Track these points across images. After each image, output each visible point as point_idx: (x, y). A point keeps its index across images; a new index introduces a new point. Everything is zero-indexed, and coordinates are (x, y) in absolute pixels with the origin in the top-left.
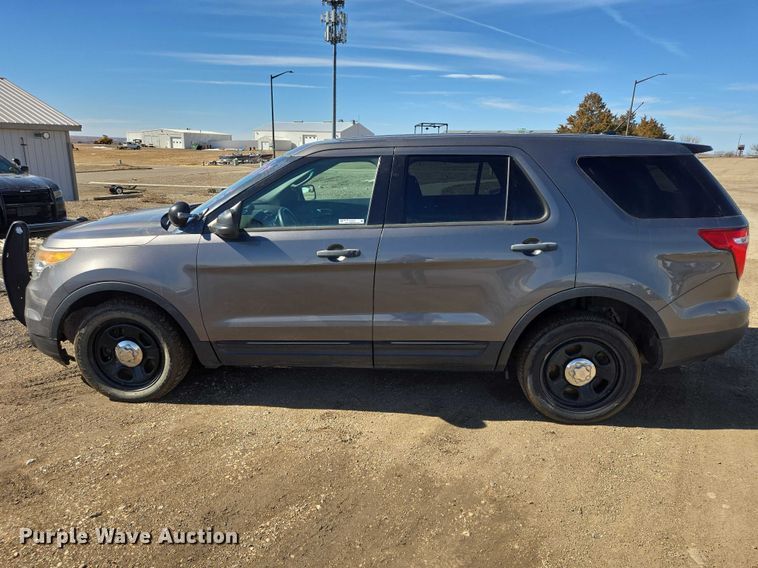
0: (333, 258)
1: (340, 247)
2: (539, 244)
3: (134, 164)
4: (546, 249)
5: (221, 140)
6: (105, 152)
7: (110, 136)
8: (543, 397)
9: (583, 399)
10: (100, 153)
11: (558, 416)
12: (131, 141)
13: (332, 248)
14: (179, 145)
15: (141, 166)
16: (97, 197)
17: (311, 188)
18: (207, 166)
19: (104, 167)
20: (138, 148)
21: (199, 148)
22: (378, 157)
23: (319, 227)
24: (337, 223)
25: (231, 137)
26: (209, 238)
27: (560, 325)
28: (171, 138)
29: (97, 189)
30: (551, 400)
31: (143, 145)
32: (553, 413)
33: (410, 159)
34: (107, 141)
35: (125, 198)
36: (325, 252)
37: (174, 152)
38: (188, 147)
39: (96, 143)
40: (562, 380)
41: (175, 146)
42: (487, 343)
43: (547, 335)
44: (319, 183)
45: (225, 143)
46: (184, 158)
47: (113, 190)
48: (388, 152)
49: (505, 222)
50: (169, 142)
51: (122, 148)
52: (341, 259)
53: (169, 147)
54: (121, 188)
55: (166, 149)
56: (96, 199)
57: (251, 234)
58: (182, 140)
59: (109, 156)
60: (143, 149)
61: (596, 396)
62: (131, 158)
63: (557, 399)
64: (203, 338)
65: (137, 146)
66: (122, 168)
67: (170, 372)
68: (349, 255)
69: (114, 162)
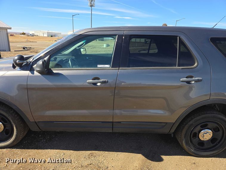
0: (95, 84)
1: (98, 79)
2: (194, 78)
3: (32, 41)
4: (196, 81)
5: (58, 34)
6: (23, 36)
7: (25, 32)
8: (189, 146)
9: (206, 146)
10: (21, 37)
11: (195, 154)
12: (31, 34)
13: (94, 79)
14: (46, 35)
15: (33, 41)
16: (15, 50)
17: (84, 49)
18: (53, 42)
19: (22, 41)
20: (33, 36)
21: (52, 36)
22: (117, 35)
23: (88, 68)
24: (97, 67)
25: (61, 33)
26: (33, 73)
27: (200, 115)
28: (43, 33)
29: (19, 48)
30: (192, 147)
31: (35, 35)
32: (193, 153)
33: (132, 36)
34: (24, 34)
35: (27, 51)
36: (91, 81)
37: (44, 37)
38: (48, 36)
39: (20, 34)
40: (197, 138)
41: (44, 36)
42: (166, 123)
43: (194, 120)
44: (87, 47)
45: (59, 35)
46: (47, 39)
47: (24, 48)
48: (121, 33)
49: (177, 67)
50: (42, 34)
51: (28, 36)
52: (99, 84)
53: (43, 36)
54: (26, 48)
55: (42, 36)
56: (15, 51)
57: (54, 72)
58: (46, 34)
59: (24, 38)
60: (34, 36)
61: (212, 145)
62: (31, 39)
63: (194, 146)
64: (32, 120)
65: (33, 35)
66: (27, 42)
67: (17, 135)
68: (102, 83)
69: (25, 40)
